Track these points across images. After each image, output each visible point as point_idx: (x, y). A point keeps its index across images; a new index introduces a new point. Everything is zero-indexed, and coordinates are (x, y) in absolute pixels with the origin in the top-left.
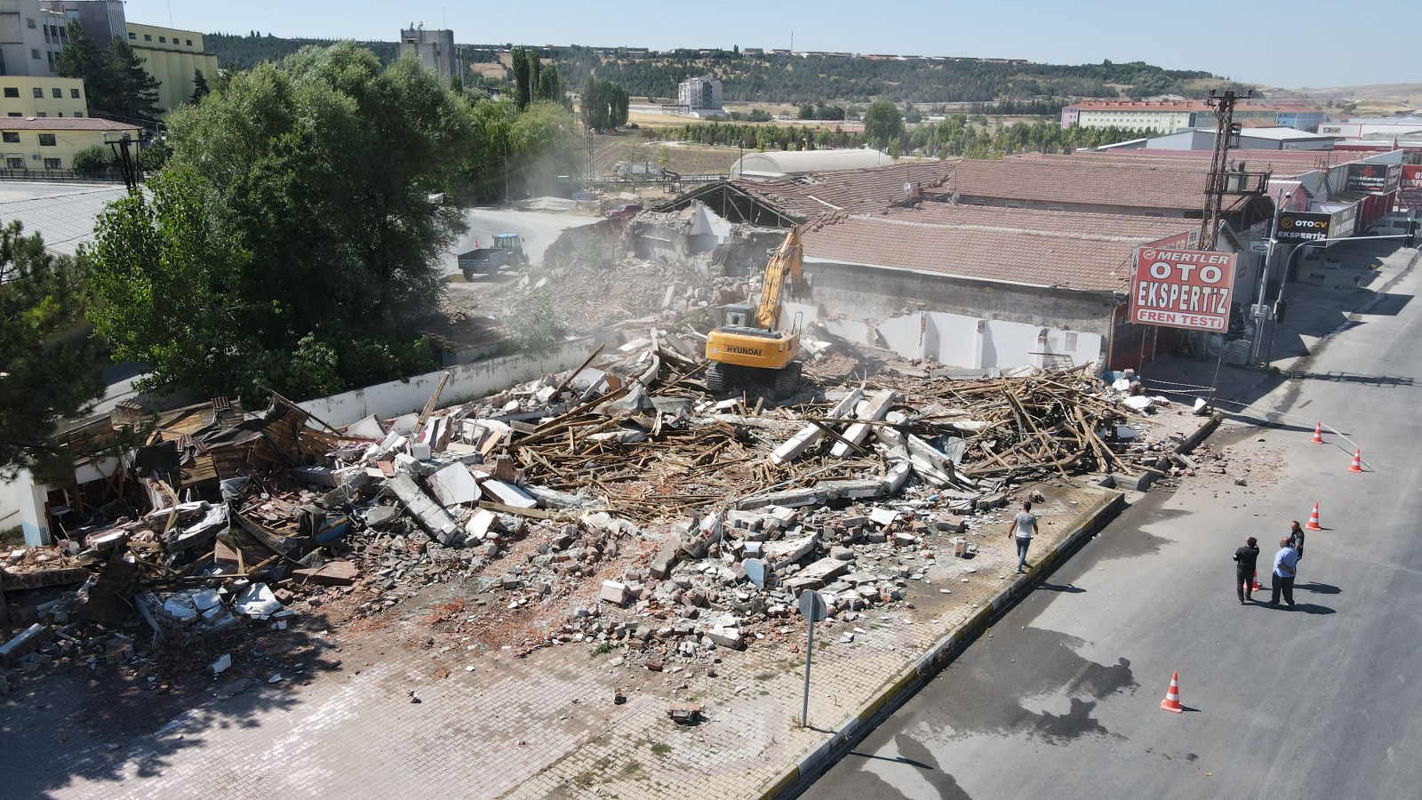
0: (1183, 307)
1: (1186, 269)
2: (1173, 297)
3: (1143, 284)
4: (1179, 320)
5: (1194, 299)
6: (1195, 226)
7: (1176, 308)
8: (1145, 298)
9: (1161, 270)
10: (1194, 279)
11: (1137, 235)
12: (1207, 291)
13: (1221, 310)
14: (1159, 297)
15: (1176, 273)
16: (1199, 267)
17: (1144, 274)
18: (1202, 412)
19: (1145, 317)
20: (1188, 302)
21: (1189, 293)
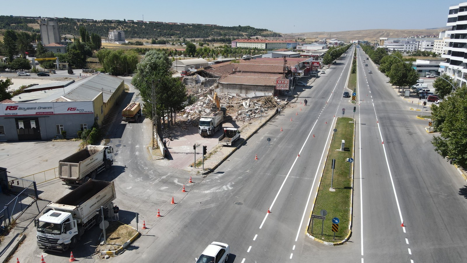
0: (283, 87)
1: (283, 81)
2: (282, 86)
3: (277, 84)
4: (282, 89)
5: (284, 86)
6: (282, 75)
7: (282, 87)
8: (278, 86)
9: (280, 82)
10: (284, 83)
11: (275, 77)
12: (286, 84)
13: (288, 87)
14: (280, 86)
15: (282, 82)
16: (284, 81)
17: (277, 82)
18: (286, 101)
19: (278, 89)
20: (283, 86)
21: (283, 85)
